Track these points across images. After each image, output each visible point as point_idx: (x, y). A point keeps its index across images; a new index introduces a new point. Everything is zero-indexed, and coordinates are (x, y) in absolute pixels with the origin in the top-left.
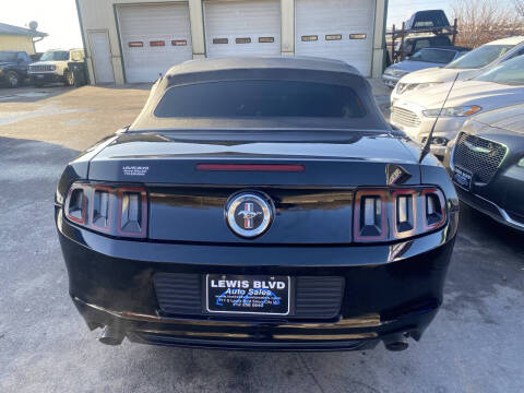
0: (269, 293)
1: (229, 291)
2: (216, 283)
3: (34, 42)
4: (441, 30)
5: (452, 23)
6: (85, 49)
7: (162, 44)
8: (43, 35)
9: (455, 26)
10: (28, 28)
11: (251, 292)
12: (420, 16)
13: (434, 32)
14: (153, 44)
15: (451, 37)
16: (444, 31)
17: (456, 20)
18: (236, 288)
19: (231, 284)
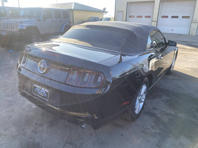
1: (37, 88)
2: (35, 85)
3: (103, 15)
6: (115, 17)
7: (141, 17)
8: (106, 12)
10: (103, 10)
14: (138, 17)
19: (38, 86)
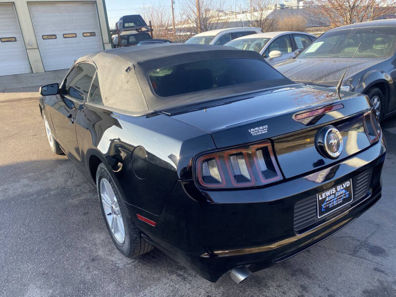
0: (344, 191)
1: (327, 199)
2: (321, 197)
4: (140, 29)
5: (148, 24)
9: (151, 26)
11: (337, 195)
12: (126, 19)
13: (136, 30)
15: (150, 33)
16: (144, 29)
17: (150, 22)
18: (330, 195)
19: (328, 193)
